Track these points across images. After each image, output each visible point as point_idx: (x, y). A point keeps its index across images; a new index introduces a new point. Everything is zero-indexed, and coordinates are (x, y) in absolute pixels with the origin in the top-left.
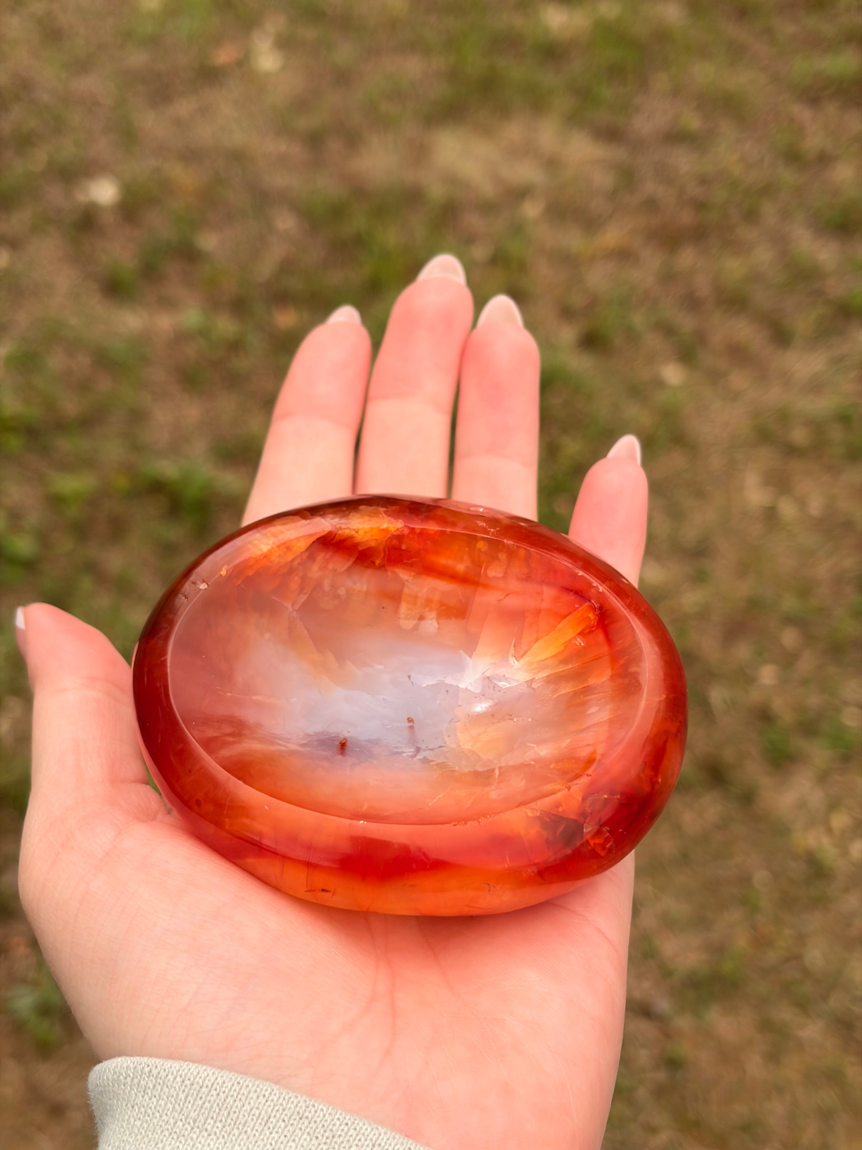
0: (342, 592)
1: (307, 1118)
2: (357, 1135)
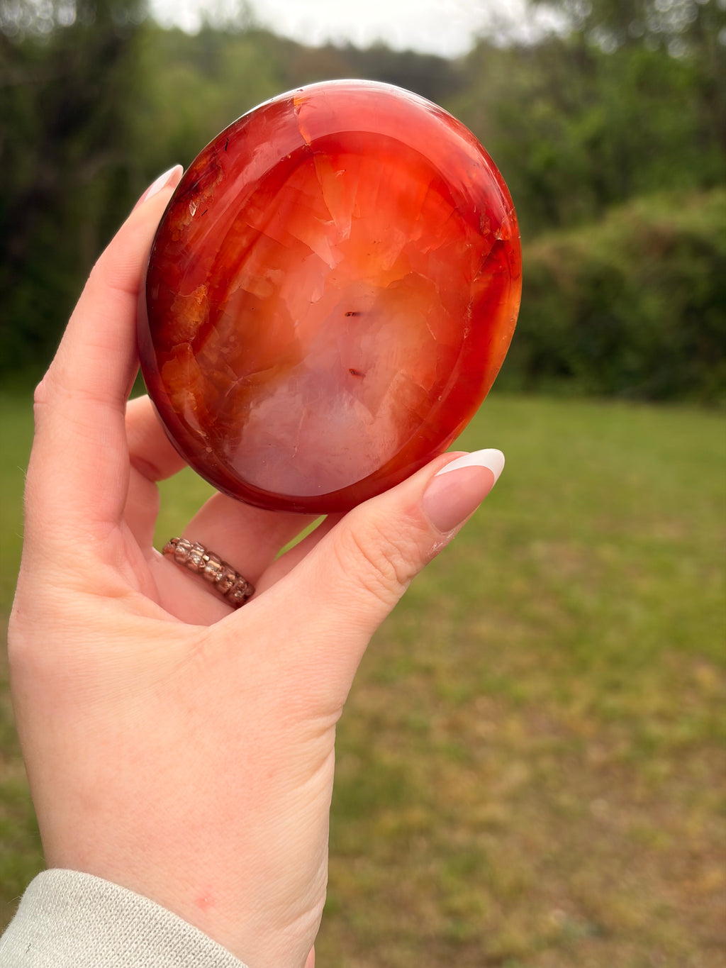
0: (232, 339)
1: (105, 897)
2: (140, 910)
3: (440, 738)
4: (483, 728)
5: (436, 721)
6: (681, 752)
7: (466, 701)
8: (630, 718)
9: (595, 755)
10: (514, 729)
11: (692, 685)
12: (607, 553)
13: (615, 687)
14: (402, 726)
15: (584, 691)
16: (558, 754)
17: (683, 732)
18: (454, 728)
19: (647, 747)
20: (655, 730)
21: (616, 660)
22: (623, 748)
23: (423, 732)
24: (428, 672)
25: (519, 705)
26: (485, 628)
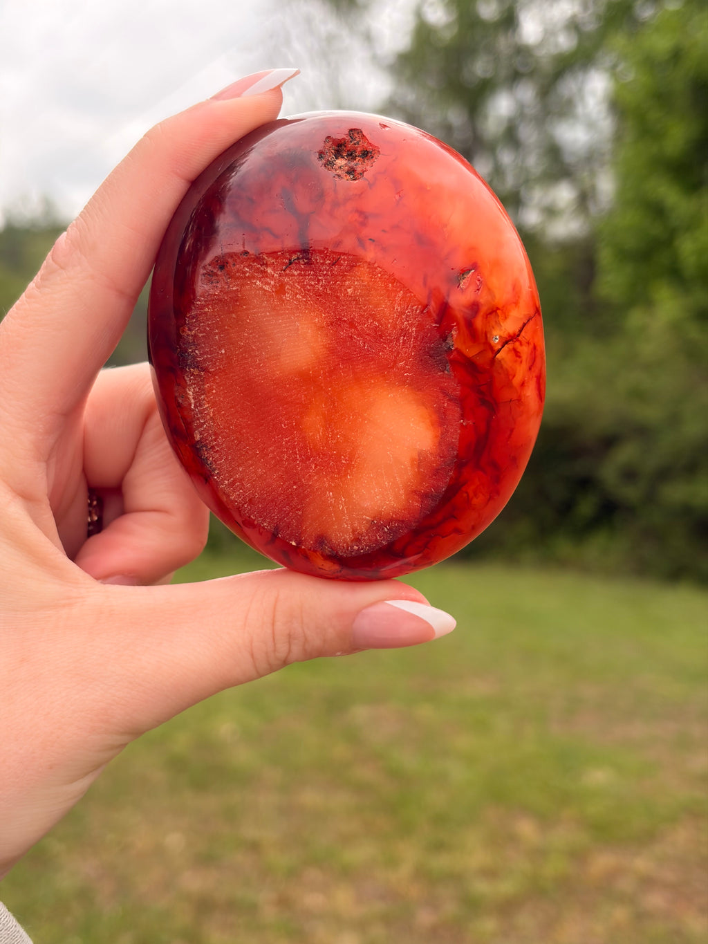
3: (269, 914)
4: (313, 900)
5: (264, 897)
6: (506, 908)
7: (293, 874)
8: (455, 878)
9: (425, 918)
10: (344, 899)
11: (513, 839)
12: (426, 712)
13: (439, 847)
14: (232, 906)
15: (410, 854)
16: (386, 920)
17: (506, 887)
18: (284, 902)
19: (473, 905)
20: (481, 887)
21: (440, 820)
22: (450, 908)
23: (252, 909)
24: (254, 847)
25: (347, 874)
26: (311, 798)
